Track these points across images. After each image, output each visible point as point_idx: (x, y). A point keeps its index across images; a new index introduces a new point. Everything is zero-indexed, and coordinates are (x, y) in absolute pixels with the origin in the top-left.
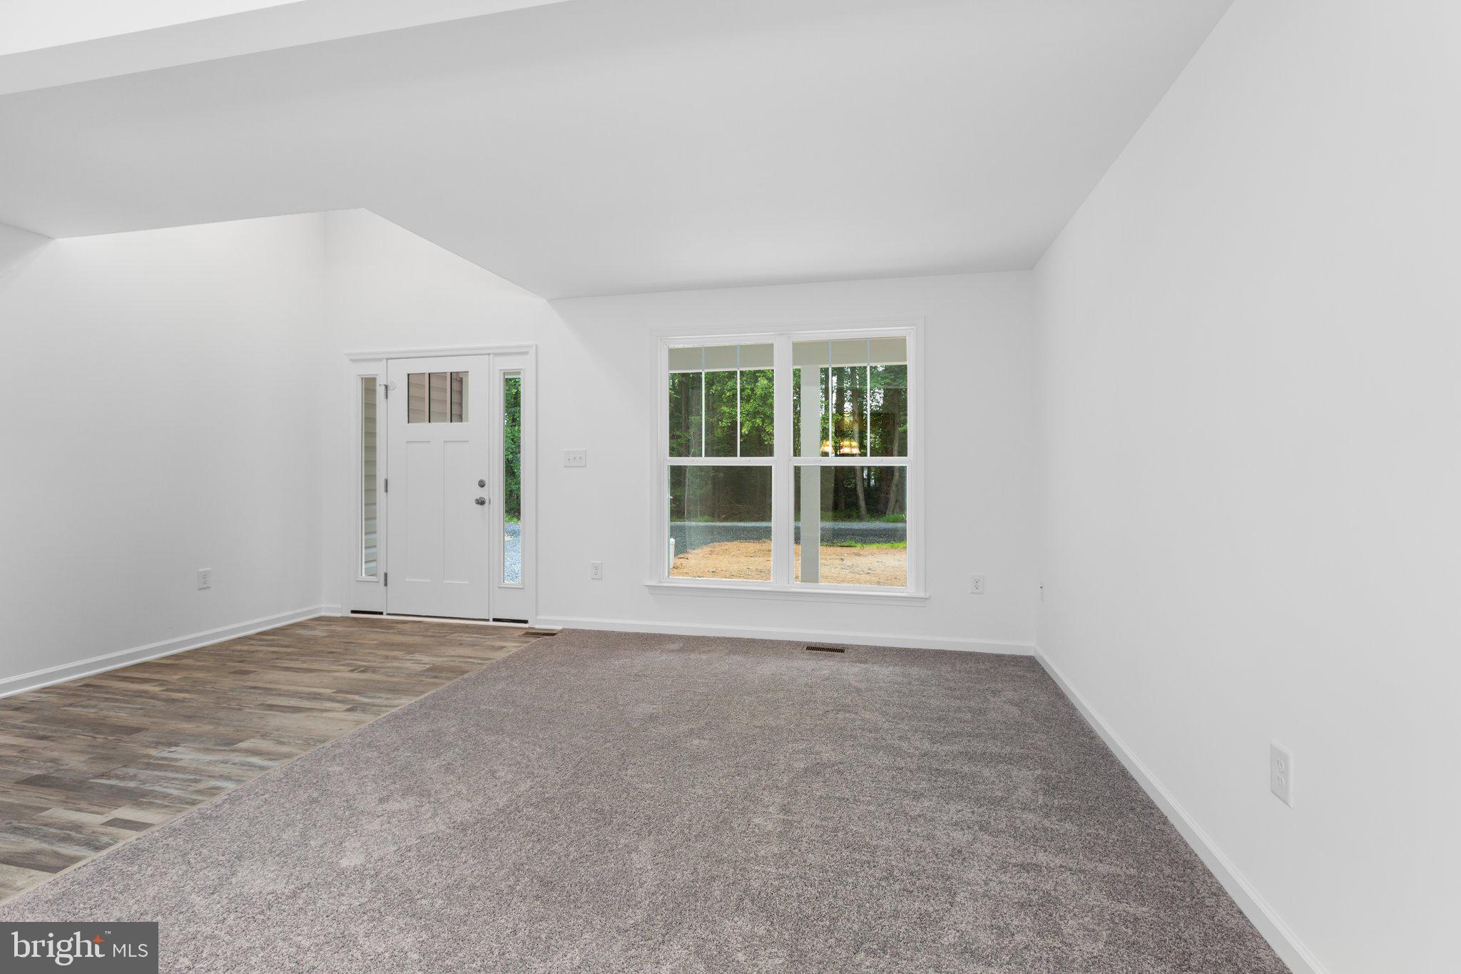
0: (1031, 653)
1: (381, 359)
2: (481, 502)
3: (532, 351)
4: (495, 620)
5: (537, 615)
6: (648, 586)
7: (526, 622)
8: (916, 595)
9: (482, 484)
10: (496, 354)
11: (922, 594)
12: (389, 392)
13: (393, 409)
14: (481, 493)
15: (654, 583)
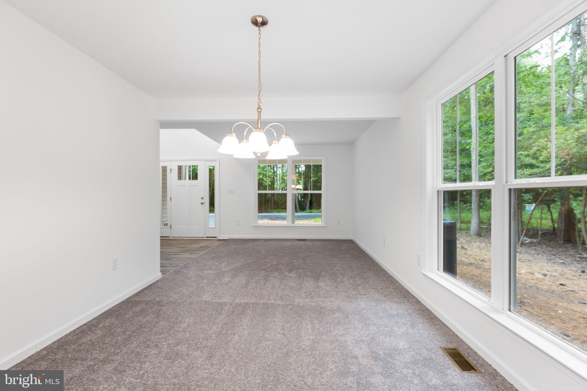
0: (351, 239)
1: (169, 161)
2: (202, 204)
3: (218, 161)
4: (207, 237)
5: (220, 235)
6: (253, 226)
7: (216, 237)
8: (324, 226)
9: (202, 198)
10: (206, 161)
11: (325, 225)
12: (172, 171)
13: (172, 176)
14: (202, 201)
15: (255, 225)
